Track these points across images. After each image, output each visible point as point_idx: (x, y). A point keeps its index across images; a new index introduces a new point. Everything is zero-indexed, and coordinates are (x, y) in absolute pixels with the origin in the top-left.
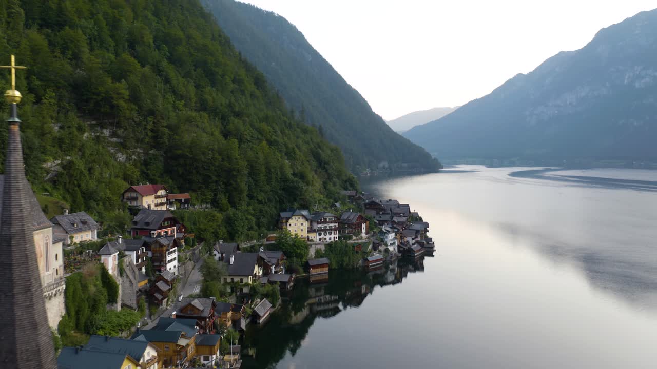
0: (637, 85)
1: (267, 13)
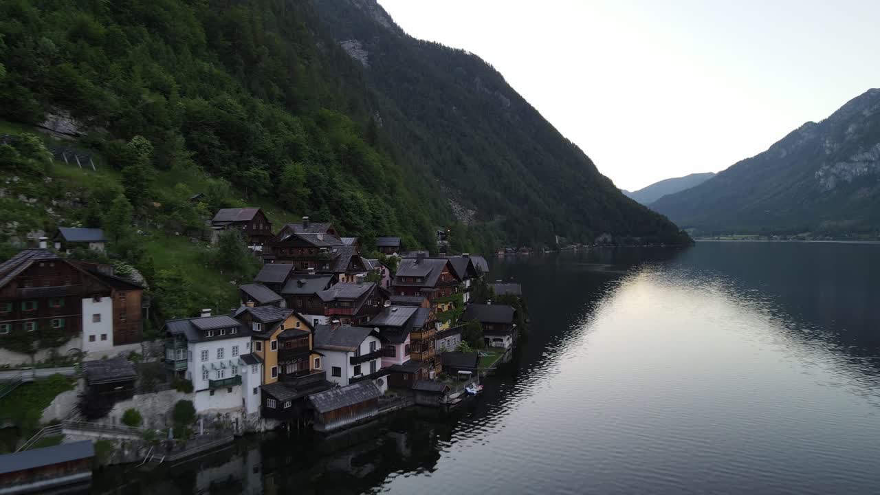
1: (457, 51)
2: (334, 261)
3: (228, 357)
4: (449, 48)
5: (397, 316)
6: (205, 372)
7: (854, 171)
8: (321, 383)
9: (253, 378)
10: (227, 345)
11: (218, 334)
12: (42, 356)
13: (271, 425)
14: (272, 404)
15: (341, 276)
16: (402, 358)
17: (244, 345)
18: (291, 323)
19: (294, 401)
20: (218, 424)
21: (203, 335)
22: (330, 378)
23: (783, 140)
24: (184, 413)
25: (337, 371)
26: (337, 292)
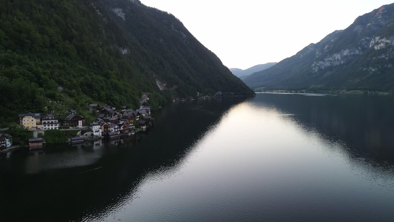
0: (376, 48)
1: (164, 12)
2: (111, 114)
3: (97, 128)
4: (160, 11)
5: (121, 123)
6: (95, 130)
7: (325, 65)
8: (110, 131)
9: (101, 131)
10: (97, 126)
11: (96, 125)
12: (75, 128)
13: (103, 137)
14: (103, 134)
15: (113, 116)
16: (122, 129)
17: (99, 126)
18: (106, 124)
19: (106, 134)
20: (97, 136)
21: (94, 125)
22: (111, 131)
23: (302, 50)
24: (92, 135)
25: (112, 130)
26: (112, 119)
